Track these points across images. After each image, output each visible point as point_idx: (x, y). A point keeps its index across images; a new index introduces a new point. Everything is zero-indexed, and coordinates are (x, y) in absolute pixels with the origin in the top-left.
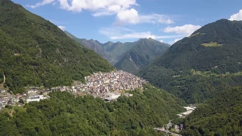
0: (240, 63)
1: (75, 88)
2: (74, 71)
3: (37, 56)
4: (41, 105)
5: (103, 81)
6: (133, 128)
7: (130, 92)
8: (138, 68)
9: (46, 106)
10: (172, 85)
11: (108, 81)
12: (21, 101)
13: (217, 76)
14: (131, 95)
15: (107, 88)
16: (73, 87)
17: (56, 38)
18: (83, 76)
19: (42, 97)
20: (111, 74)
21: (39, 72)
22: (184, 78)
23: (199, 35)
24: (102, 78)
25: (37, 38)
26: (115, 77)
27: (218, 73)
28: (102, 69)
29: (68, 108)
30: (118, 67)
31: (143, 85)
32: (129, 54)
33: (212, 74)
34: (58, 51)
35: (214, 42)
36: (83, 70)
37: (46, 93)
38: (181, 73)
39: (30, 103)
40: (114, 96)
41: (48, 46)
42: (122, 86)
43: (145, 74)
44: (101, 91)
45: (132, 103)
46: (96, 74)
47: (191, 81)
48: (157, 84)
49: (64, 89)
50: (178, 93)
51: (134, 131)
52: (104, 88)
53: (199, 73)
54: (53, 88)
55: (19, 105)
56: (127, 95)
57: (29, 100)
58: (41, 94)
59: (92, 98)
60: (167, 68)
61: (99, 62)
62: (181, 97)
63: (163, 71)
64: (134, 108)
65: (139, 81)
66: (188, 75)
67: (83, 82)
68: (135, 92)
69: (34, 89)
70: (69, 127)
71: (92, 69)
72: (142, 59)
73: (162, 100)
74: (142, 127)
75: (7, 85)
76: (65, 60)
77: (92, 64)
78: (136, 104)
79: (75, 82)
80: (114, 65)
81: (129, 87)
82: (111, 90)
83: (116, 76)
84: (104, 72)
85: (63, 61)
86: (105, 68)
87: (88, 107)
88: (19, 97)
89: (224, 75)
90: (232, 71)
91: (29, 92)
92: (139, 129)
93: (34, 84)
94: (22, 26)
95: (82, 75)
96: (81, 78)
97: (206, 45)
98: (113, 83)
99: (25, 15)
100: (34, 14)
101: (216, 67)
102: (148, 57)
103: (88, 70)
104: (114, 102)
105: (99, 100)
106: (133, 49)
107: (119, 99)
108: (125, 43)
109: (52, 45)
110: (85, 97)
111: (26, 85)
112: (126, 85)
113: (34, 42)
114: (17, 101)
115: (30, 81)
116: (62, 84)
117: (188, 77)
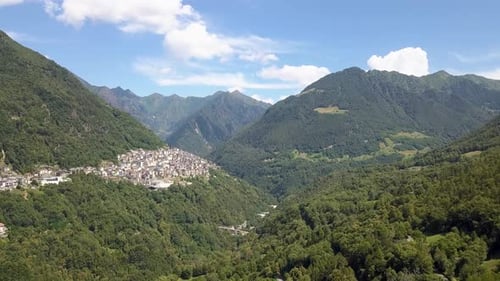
0: (366, 141)
1: (106, 170)
2: (101, 145)
3: (46, 122)
4: (62, 189)
5: (145, 164)
6: (188, 222)
7: (188, 180)
8: (210, 147)
9: (68, 190)
10: (260, 174)
11: (154, 164)
12: (34, 183)
13: (329, 160)
14: (190, 183)
15: (152, 173)
16: (102, 169)
17: (68, 92)
18: (115, 154)
19: (60, 179)
20: (160, 153)
21: (51, 145)
22: (279, 163)
23: (314, 93)
24: (145, 158)
25: (41, 93)
26: (165, 158)
27: (332, 157)
28: (145, 145)
29: (99, 194)
30: (172, 142)
31: (211, 171)
32: (193, 120)
33: (322, 158)
34: (74, 114)
35: (334, 106)
36: (113, 144)
37: (64, 175)
38: (275, 156)
39: (47, 186)
40: (164, 185)
41: (59, 106)
42: (177, 171)
43: (220, 157)
44: (143, 177)
45: (190, 194)
46: (135, 152)
47: (289, 168)
48: (238, 174)
49: (89, 170)
50: (268, 188)
51: (189, 225)
52: (148, 172)
53: (304, 156)
54: (72, 169)
55: (33, 188)
56: (183, 183)
57: (44, 183)
58: (58, 175)
59: (130, 184)
60: (256, 147)
61: (139, 133)
62: (271, 193)
63: (249, 151)
64: (192, 200)
65: (204, 166)
66: (286, 159)
67: (116, 163)
68: (196, 180)
69: (47, 168)
70: (106, 212)
71: (128, 145)
72: (218, 132)
73: (238, 193)
74: (200, 222)
75: (9, 161)
76: (86, 129)
77: (129, 136)
78: (196, 195)
79: (104, 162)
80: (164, 140)
81: (188, 173)
82: (159, 176)
83: (167, 157)
84: (148, 149)
85: (83, 129)
86: (149, 143)
87: (126, 194)
88: (29, 178)
89: (339, 160)
90: (352, 154)
91: (41, 172)
92: (196, 223)
93: (47, 162)
94: (11, 71)
95: (114, 152)
96: (112, 158)
97: (321, 110)
98: (162, 166)
99: (14, 51)
100: (27, 49)
101: (331, 147)
102: (229, 127)
103: (122, 146)
104: (163, 191)
105: (140, 187)
106: (201, 111)
107: (171, 189)
108: (188, 98)
109: (65, 105)
110: (120, 182)
111: (35, 162)
112: (183, 170)
113: (37, 98)
114: (29, 182)
115: (41, 158)
116: (85, 164)
117: (286, 162)
